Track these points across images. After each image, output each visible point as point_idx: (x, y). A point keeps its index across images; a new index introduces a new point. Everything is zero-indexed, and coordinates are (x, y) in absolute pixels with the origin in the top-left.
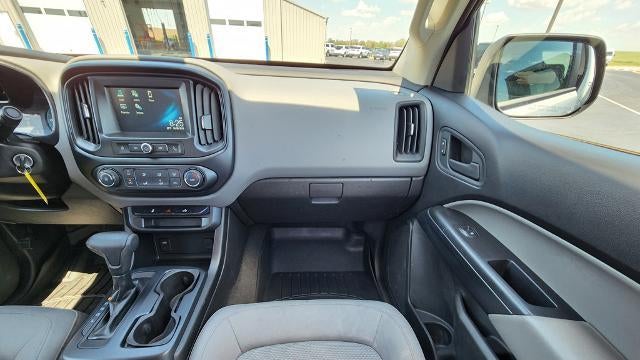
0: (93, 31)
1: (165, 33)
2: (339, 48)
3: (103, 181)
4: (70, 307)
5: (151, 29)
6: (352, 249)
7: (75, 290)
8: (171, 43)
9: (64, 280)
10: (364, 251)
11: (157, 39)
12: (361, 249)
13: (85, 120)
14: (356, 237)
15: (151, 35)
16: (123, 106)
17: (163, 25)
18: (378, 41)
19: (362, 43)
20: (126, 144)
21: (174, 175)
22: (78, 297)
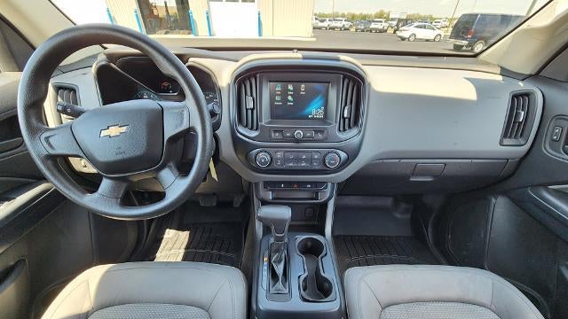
0: (108, 11)
1: (167, 11)
2: (322, 21)
3: (260, 162)
4: (180, 259)
5: (155, 7)
6: (398, 216)
7: (177, 245)
8: (172, 19)
9: (165, 236)
10: (412, 218)
11: (160, 16)
12: (409, 216)
13: (247, 109)
14: (403, 206)
15: (155, 13)
16: (278, 98)
17: (166, 3)
18: (358, 13)
19: (343, 16)
20: (280, 131)
21: (316, 157)
22: (182, 251)
